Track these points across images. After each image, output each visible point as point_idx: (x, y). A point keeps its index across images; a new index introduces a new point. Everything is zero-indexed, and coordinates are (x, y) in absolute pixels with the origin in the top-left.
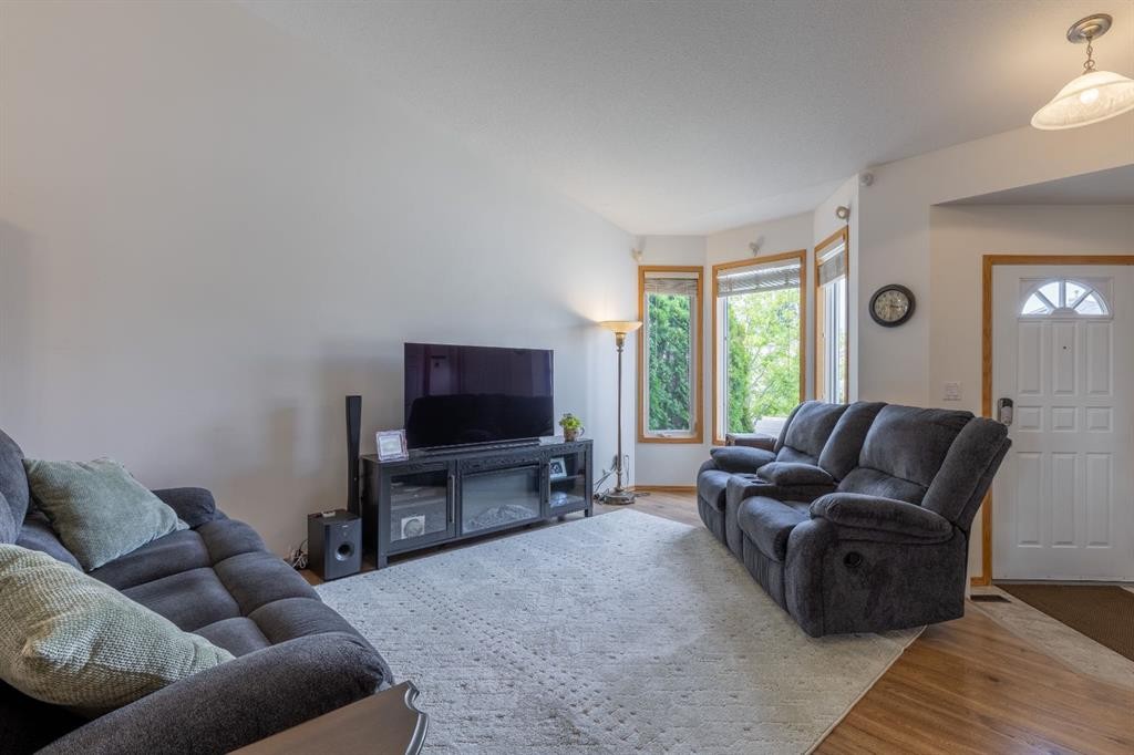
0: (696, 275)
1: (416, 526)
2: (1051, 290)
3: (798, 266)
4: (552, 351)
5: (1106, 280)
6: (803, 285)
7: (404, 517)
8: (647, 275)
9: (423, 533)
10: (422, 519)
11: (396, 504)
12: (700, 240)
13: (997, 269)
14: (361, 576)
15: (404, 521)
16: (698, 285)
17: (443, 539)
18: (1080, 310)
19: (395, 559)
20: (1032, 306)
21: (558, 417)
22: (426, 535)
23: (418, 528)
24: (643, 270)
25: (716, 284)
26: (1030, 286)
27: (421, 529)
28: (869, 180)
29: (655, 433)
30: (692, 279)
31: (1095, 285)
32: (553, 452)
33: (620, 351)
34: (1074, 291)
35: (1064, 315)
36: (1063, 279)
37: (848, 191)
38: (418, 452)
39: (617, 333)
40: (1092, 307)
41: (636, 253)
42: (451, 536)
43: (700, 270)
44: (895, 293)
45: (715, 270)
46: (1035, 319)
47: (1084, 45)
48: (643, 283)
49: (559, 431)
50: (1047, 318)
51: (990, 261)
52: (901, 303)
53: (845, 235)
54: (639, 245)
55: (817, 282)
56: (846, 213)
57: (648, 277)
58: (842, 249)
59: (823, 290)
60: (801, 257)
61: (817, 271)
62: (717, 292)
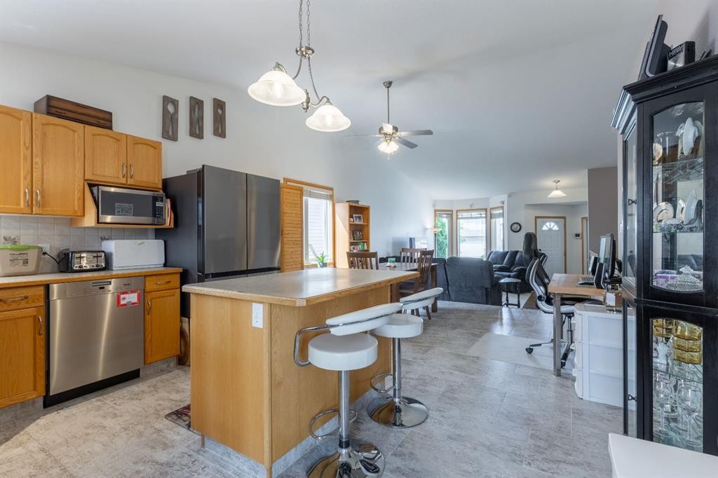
2: (548, 224)
3: (484, 213)
4: (414, 239)
5: (558, 222)
6: (486, 217)
12: (452, 202)
13: (537, 219)
16: (452, 215)
18: (554, 229)
20: (545, 228)
24: (436, 211)
26: (544, 223)
28: (510, 196)
30: (450, 214)
31: (556, 223)
34: (553, 224)
35: (550, 230)
36: (550, 221)
37: (504, 197)
40: (556, 228)
43: (452, 211)
44: (516, 224)
45: (457, 211)
46: (545, 231)
47: (556, 184)
48: (435, 216)
50: (547, 230)
51: (536, 217)
52: (518, 227)
53: (503, 208)
54: (435, 203)
55: (491, 218)
56: (503, 203)
57: (437, 213)
58: (501, 211)
59: (493, 220)
60: (486, 210)
61: (491, 214)
62: (457, 218)
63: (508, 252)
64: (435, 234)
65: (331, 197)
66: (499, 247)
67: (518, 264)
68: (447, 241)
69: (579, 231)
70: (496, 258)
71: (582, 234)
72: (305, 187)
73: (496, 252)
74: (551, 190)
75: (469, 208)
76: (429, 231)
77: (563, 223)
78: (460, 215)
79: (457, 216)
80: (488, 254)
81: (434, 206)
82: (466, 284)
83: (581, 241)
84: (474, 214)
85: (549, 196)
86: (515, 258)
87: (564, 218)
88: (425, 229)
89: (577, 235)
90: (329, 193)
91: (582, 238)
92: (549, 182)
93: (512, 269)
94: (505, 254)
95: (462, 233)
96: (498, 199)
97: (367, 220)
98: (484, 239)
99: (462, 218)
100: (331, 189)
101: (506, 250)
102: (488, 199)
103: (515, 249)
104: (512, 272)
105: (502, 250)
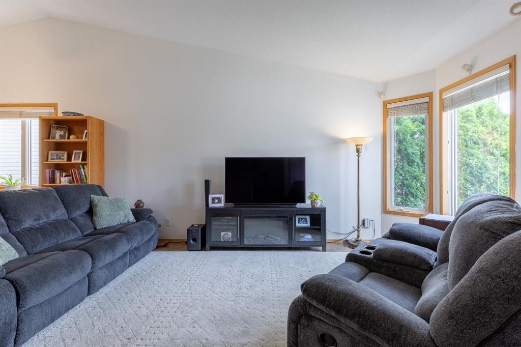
0: (427, 99)
1: (228, 236)
3: (508, 72)
4: (304, 158)
7: (223, 232)
8: (389, 106)
9: (230, 240)
10: (230, 234)
11: (215, 225)
14: (200, 252)
15: (223, 234)
16: (429, 107)
17: (234, 245)
19: (213, 248)
21: (307, 194)
22: (232, 242)
23: (228, 238)
24: (385, 104)
25: (442, 101)
27: (230, 238)
29: (397, 209)
32: (303, 212)
33: (358, 156)
38: (231, 205)
39: (357, 145)
41: (380, 94)
42: (238, 244)
43: (430, 95)
45: (441, 92)
48: (386, 113)
49: (308, 202)
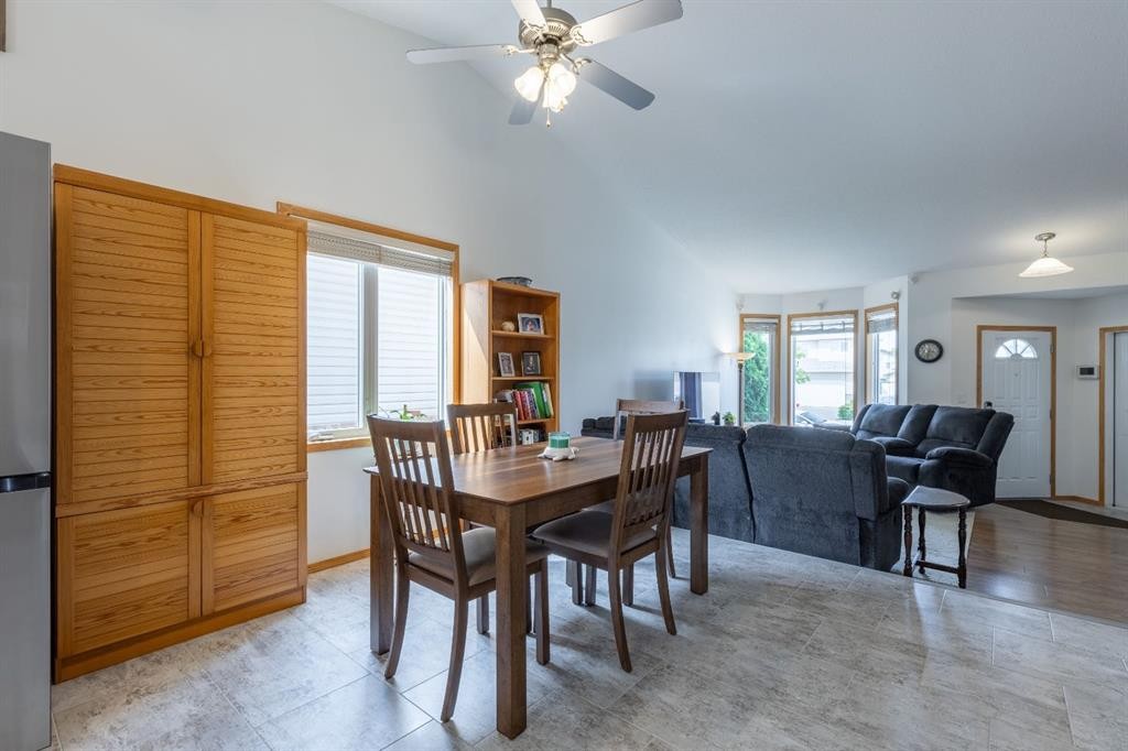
0: (776, 321)
2: (1010, 343)
3: (852, 319)
5: (1035, 339)
6: (855, 330)
8: (745, 320)
13: (984, 332)
16: (778, 326)
18: (1025, 355)
20: (1001, 353)
24: (742, 317)
26: (1000, 341)
28: (915, 279)
30: (773, 323)
31: (1031, 342)
34: (1022, 344)
35: (1016, 357)
36: (1015, 338)
37: (901, 283)
39: (738, 360)
40: (1030, 353)
43: (779, 317)
44: (931, 345)
45: (790, 318)
46: (1002, 360)
47: (1043, 243)
48: (743, 326)
50: (1008, 359)
51: (981, 328)
52: (936, 350)
53: (896, 307)
54: (741, 301)
55: (867, 331)
56: (897, 295)
57: (746, 322)
58: (893, 315)
59: (872, 336)
60: (855, 313)
61: (867, 324)
62: (790, 333)
63: (907, 409)
64: (740, 366)
65: (453, 269)
66: (887, 395)
67: (934, 437)
68: (767, 381)
69: (1094, 363)
70: (878, 420)
71: (1102, 368)
72: (312, 225)
73: (879, 408)
74: (1029, 259)
75: (818, 310)
76: (727, 358)
77: (1049, 342)
78: (797, 324)
79: (789, 326)
80: (859, 411)
81: (740, 306)
82: (800, 503)
83: (1097, 382)
84: (828, 322)
85: (1021, 275)
86: (929, 423)
87: (1052, 330)
88: (718, 355)
89: (1089, 371)
90: (447, 257)
91: (1101, 378)
92: (1023, 240)
93: (920, 448)
94: (901, 413)
95: (801, 365)
96: (883, 287)
97: (552, 327)
98: (851, 377)
99: (800, 333)
100: (453, 248)
101: (904, 403)
102: (861, 289)
103: (926, 403)
104: (922, 456)
105: (893, 404)
